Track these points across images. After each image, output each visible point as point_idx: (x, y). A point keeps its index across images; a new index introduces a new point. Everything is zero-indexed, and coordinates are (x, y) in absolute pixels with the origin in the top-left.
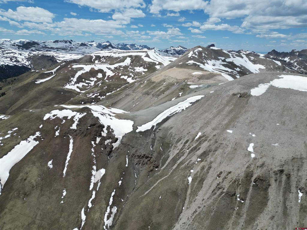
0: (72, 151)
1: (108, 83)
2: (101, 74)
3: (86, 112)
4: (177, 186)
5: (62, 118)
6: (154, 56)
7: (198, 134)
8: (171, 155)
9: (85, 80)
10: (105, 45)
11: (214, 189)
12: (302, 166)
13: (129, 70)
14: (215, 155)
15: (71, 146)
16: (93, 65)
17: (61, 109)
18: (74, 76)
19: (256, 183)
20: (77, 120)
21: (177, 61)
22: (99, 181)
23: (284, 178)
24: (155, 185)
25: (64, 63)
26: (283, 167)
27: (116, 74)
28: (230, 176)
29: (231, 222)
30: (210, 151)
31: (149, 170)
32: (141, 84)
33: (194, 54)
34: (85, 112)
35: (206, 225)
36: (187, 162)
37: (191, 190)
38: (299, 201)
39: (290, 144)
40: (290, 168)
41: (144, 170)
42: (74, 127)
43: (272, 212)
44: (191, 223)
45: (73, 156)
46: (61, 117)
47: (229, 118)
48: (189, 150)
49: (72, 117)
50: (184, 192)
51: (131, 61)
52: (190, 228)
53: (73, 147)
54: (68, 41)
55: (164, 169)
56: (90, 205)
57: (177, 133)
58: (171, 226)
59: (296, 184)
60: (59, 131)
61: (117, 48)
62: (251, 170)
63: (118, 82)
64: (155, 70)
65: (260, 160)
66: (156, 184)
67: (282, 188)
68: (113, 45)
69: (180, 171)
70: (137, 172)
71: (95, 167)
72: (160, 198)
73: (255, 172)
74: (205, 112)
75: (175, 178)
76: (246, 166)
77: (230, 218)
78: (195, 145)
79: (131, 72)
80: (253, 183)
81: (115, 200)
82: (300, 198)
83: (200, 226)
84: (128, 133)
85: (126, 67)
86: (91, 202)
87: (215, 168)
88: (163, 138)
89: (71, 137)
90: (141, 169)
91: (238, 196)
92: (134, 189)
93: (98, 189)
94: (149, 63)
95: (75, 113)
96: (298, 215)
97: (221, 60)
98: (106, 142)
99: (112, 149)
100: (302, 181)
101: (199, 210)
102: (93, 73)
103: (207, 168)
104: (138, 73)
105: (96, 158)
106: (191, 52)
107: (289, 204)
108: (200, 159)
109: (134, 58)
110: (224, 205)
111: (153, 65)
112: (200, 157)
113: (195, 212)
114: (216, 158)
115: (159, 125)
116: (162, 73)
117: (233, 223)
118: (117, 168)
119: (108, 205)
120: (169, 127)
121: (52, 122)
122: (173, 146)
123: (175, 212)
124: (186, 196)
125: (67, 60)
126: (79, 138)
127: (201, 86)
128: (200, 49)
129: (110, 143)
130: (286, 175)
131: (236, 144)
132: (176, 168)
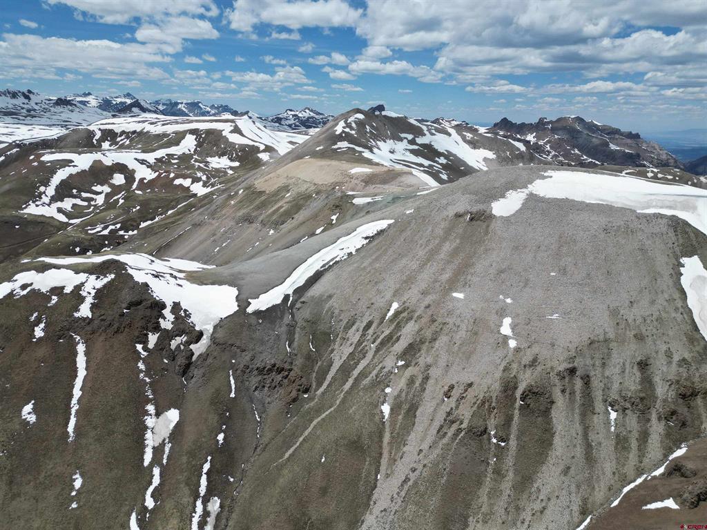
0: (85, 373)
1: (141, 198)
2: (123, 176)
3: (114, 273)
4: (359, 428)
5: (47, 292)
6: (252, 132)
7: (390, 306)
8: (337, 358)
9: (80, 191)
10: (121, 103)
11: (441, 425)
12: (609, 355)
13: (194, 165)
14: (435, 349)
15: (81, 361)
16: (99, 153)
17: (43, 268)
18: (49, 181)
19: (526, 400)
20: (89, 293)
21: (309, 142)
22: (167, 440)
23: (579, 384)
24: (306, 433)
25: (15, 150)
26: (574, 362)
27: (162, 174)
28: (471, 394)
29: (484, 492)
30: (422, 342)
31: (289, 399)
32: (230, 197)
33: (347, 127)
34: (110, 273)
35: (432, 507)
36: (375, 372)
37: (392, 433)
38: (613, 429)
39: (582, 312)
40: (587, 363)
41: (275, 402)
42: (85, 311)
43: (563, 458)
44: (401, 506)
45: (89, 385)
46: (44, 290)
47: (453, 266)
48: (376, 344)
49: (75, 287)
50: (376, 440)
51: (196, 143)
52: (399, 519)
53: (87, 362)
54: (19, 92)
55: (323, 393)
56: (150, 503)
57: (344, 308)
58: (356, 522)
59: (603, 395)
60: (42, 325)
61: (155, 112)
62: (512, 376)
63: (169, 195)
64: (258, 163)
65: (529, 352)
66: (310, 429)
67: (577, 405)
68: (143, 103)
69: (361, 393)
70: (260, 407)
71: (151, 408)
72: (323, 460)
73: (521, 377)
74: (401, 256)
75: (351, 411)
76: (501, 368)
77: (481, 484)
78: (387, 332)
79: (200, 169)
80: (519, 403)
81: (212, 481)
82: (613, 423)
83: (421, 511)
84: (226, 318)
85: (185, 158)
86: (152, 496)
87: (436, 379)
88: (313, 323)
89: (79, 338)
90: (269, 399)
91: (492, 433)
92: (256, 448)
93: (165, 461)
94: (243, 148)
95: (82, 277)
96: (613, 457)
97: (405, 141)
98: (174, 344)
99: (191, 359)
100: (613, 387)
101: (413, 477)
102: (100, 173)
103: (420, 380)
104: (217, 170)
105: (151, 383)
106: (340, 123)
107: (593, 437)
108: (403, 363)
109: (203, 136)
110: (466, 458)
111: (251, 152)
112: (402, 356)
113: (405, 480)
114: (437, 356)
115: (300, 291)
116: (280, 171)
117: (489, 492)
118: (208, 402)
119: (197, 496)
120: (324, 295)
121: (22, 304)
122: (338, 339)
123: (362, 489)
124: (381, 447)
125: (24, 142)
126: (102, 338)
127: (378, 198)
128: (361, 116)
129: (184, 345)
130: (582, 378)
131: (474, 322)
132: (352, 388)
